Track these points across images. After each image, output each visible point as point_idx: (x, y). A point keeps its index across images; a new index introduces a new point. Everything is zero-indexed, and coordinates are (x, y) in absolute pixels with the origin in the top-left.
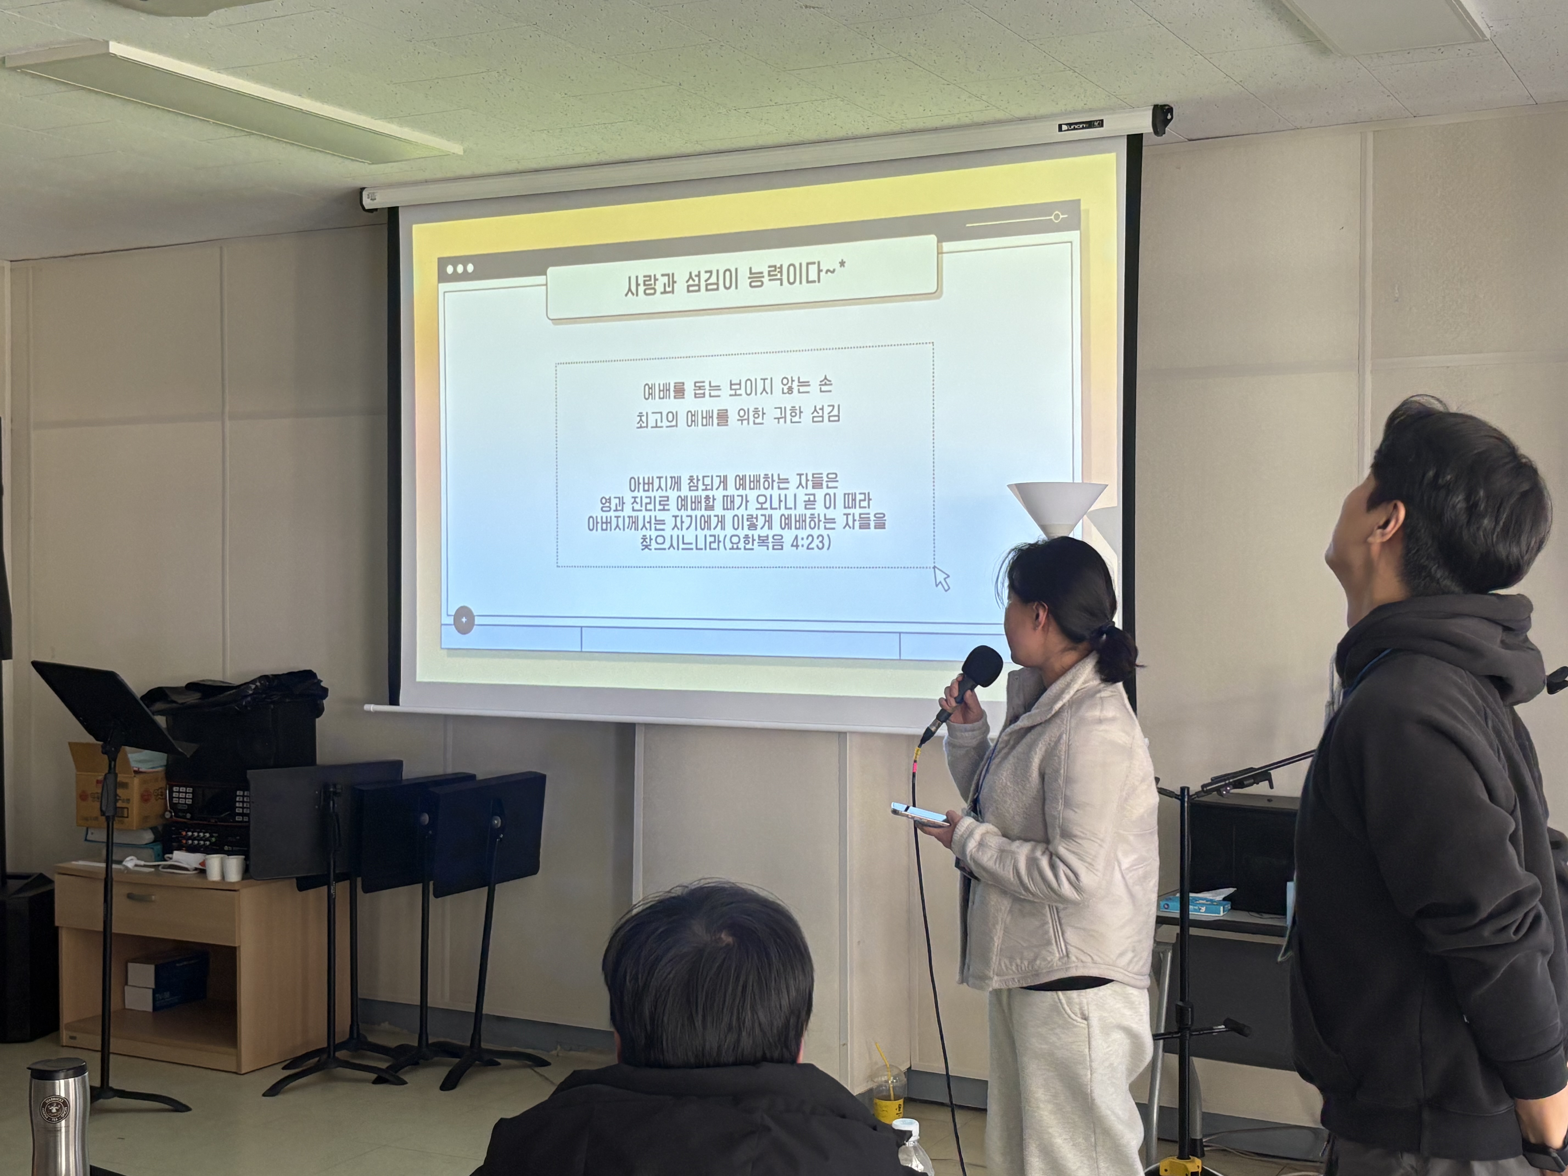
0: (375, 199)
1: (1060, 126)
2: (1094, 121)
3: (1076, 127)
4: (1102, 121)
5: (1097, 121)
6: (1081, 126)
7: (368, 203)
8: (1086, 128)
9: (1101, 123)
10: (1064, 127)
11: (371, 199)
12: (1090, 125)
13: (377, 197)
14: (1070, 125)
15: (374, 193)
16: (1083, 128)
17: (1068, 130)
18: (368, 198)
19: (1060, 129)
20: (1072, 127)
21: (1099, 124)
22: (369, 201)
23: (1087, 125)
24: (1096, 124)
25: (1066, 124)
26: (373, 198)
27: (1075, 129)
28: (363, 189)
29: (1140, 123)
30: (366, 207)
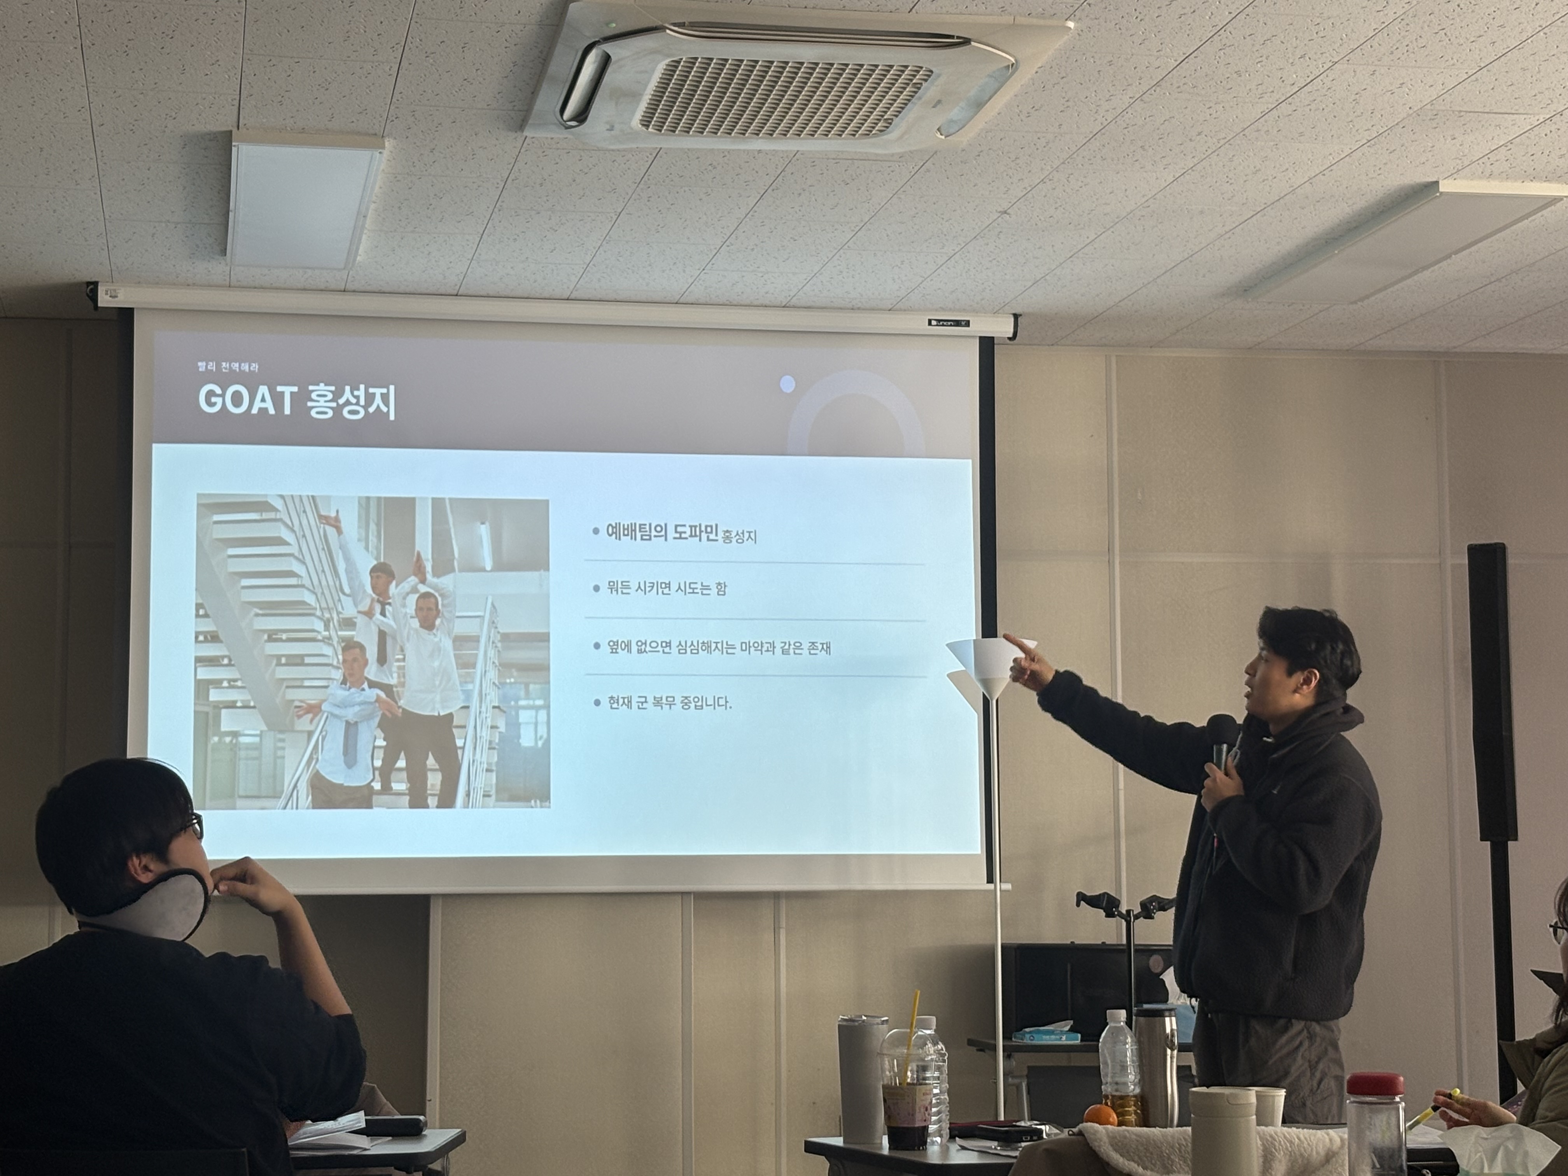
0: (116, 297)
1: (930, 321)
2: (962, 321)
3: (945, 323)
4: (969, 321)
5: (964, 321)
6: (949, 323)
8: (954, 326)
9: (967, 324)
10: (934, 323)
11: (110, 297)
12: (957, 323)
13: (119, 295)
14: (939, 321)
15: (115, 290)
16: (951, 325)
17: (937, 325)
18: (107, 294)
19: (930, 324)
20: (941, 323)
22: (107, 298)
23: (955, 323)
24: (963, 323)
25: (937, 320)
26: (113, 295)
27: (943, 325)
28: (95, 284)
29: (1002, 328)
30: (100, 304)
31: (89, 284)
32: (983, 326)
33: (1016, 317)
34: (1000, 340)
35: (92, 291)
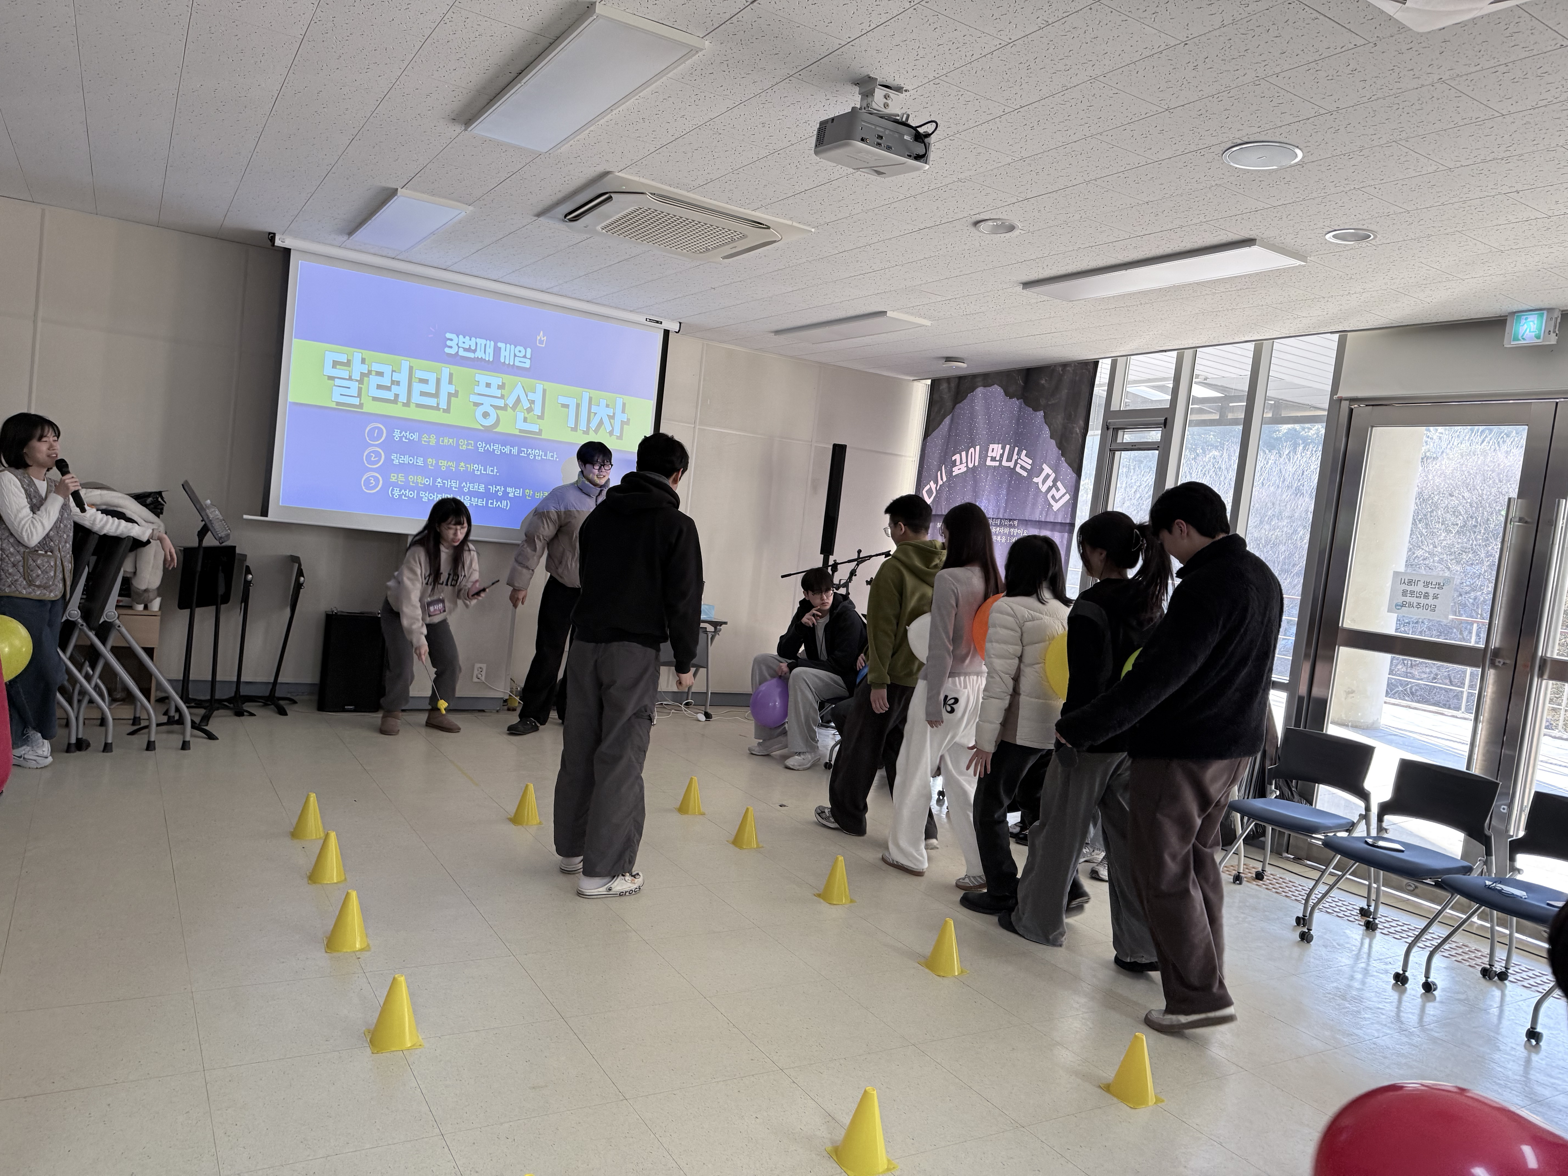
3: (653, 321)
5: (660, 321)
7: (278, 243)
9: (661, 323)
12: (657, 322)
13: (285, 241)
15: (284, 239)
16: (655, 322)
17: (649, 321)
18: (280, 240)
19: (646, 320)
22: (280, 242)
25: (650, 319)
26: (283, 241)
27: (651, 322)
28: (274, 234)
29: (673, 327)
30: (276, 244)
31: (270, 233)
32: (666, 325)
33: (680, 323)
34: (672, 332)
35: (272, 237)
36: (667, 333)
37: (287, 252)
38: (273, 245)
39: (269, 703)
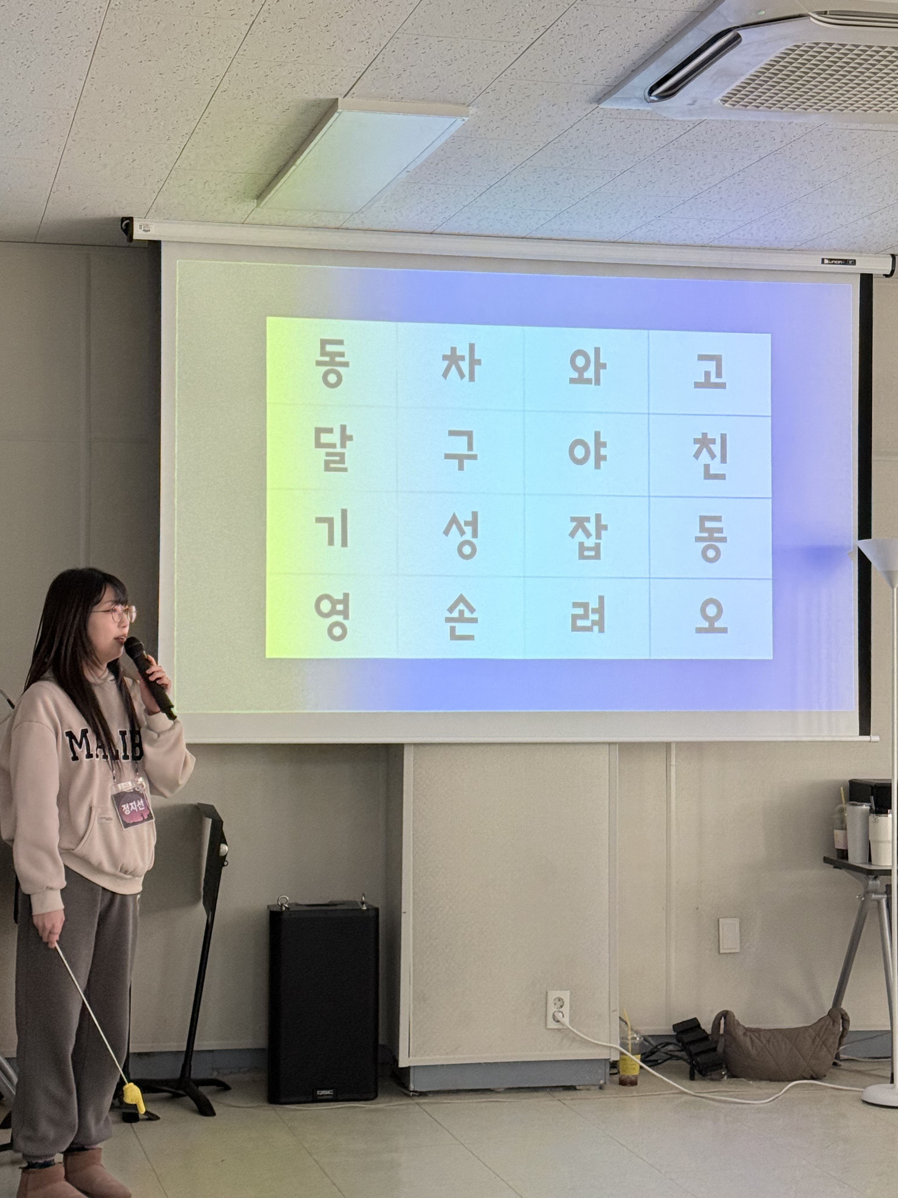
0: (149, 231)
1: (823, 260)
2: (849, 260)
3: (836, 262)
4: (855, 261)
5: (851, 260)
6: (839, 262)
7: (138, 234)
8: (843, 264)
9: (854, 262)
10: (826, 261)
11: (144, 230)
12: (846, 262)
13: (151, 229)
14: (831, 260)
15: (147, 225)
16: (840, 264)
17: (829, 264)
18: (141, 228)
19: (823, 262)
20: (832, 262)
21: (852, 262)
22: (141, 232)
24: (850, 262)
25: (829, 259)
26: (146, 229)
27: (834, 264)
28: (131, 219)
29: (879, 266)
30: (135, 237)
31: (125, 219)
33: (893, 256)
34: (878, 276)
35: (127, 224)
36: (867, 281)
37: (155, 247)
38: (130, 238)
39: (181, 1092)
